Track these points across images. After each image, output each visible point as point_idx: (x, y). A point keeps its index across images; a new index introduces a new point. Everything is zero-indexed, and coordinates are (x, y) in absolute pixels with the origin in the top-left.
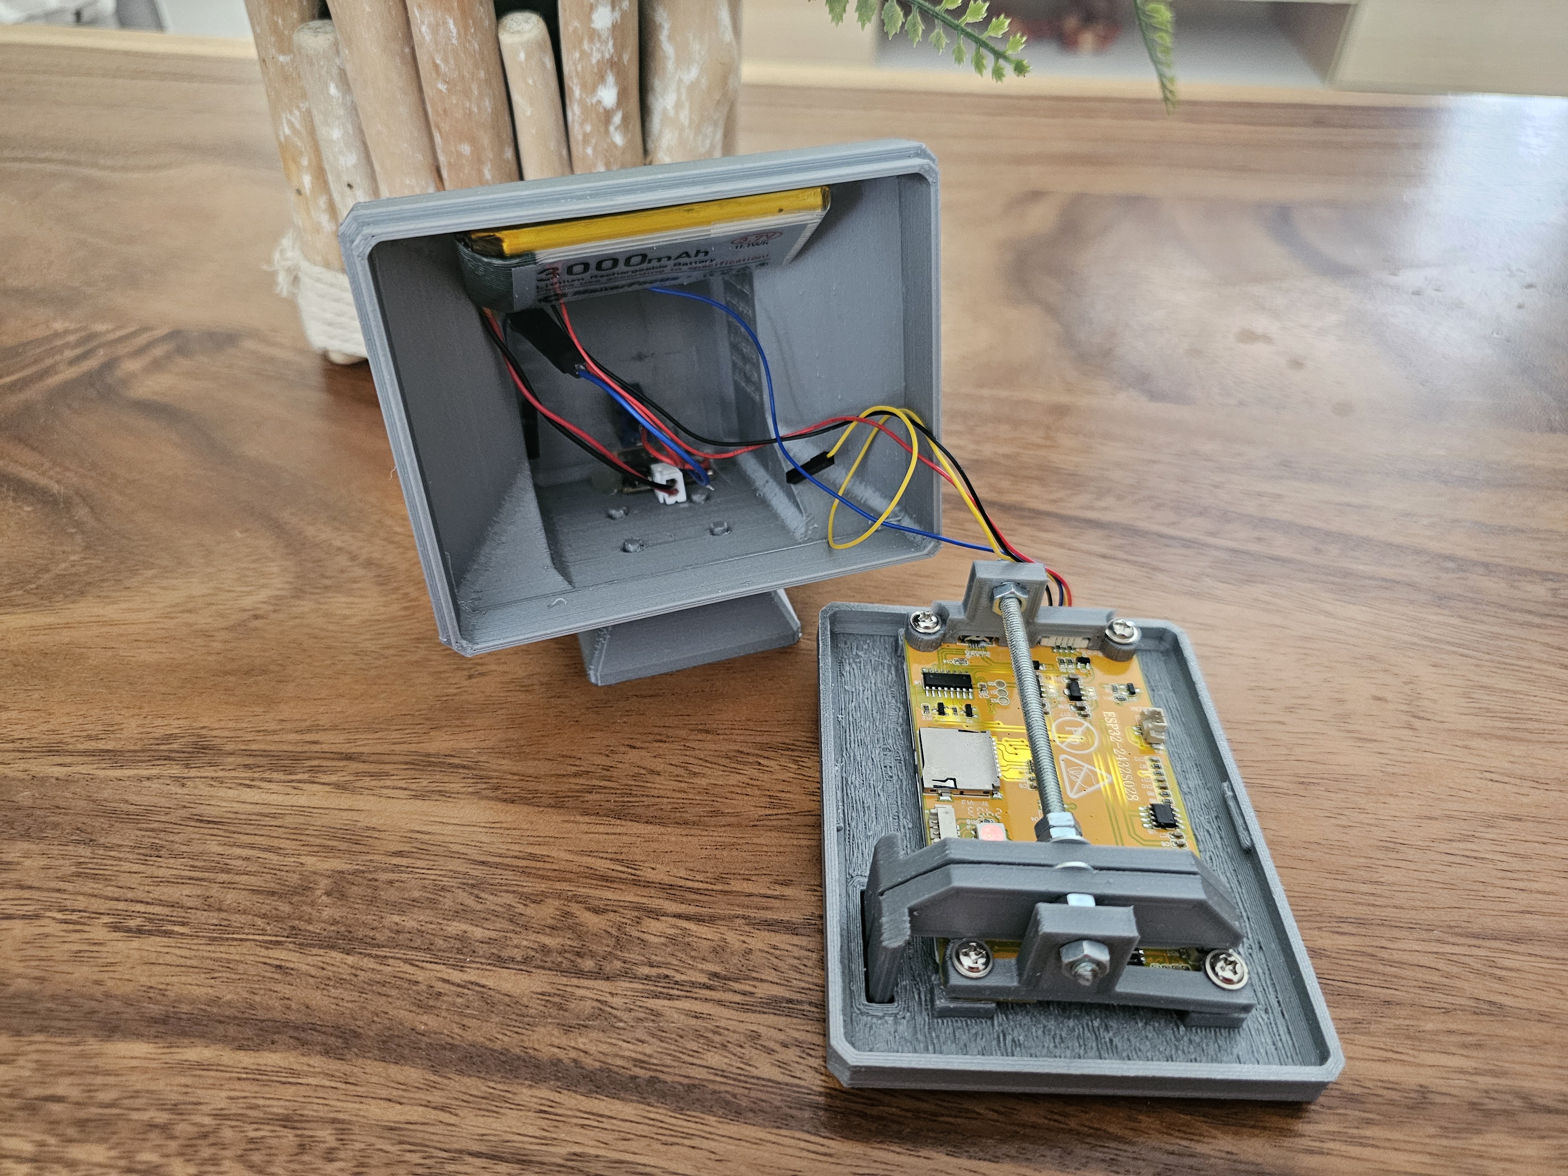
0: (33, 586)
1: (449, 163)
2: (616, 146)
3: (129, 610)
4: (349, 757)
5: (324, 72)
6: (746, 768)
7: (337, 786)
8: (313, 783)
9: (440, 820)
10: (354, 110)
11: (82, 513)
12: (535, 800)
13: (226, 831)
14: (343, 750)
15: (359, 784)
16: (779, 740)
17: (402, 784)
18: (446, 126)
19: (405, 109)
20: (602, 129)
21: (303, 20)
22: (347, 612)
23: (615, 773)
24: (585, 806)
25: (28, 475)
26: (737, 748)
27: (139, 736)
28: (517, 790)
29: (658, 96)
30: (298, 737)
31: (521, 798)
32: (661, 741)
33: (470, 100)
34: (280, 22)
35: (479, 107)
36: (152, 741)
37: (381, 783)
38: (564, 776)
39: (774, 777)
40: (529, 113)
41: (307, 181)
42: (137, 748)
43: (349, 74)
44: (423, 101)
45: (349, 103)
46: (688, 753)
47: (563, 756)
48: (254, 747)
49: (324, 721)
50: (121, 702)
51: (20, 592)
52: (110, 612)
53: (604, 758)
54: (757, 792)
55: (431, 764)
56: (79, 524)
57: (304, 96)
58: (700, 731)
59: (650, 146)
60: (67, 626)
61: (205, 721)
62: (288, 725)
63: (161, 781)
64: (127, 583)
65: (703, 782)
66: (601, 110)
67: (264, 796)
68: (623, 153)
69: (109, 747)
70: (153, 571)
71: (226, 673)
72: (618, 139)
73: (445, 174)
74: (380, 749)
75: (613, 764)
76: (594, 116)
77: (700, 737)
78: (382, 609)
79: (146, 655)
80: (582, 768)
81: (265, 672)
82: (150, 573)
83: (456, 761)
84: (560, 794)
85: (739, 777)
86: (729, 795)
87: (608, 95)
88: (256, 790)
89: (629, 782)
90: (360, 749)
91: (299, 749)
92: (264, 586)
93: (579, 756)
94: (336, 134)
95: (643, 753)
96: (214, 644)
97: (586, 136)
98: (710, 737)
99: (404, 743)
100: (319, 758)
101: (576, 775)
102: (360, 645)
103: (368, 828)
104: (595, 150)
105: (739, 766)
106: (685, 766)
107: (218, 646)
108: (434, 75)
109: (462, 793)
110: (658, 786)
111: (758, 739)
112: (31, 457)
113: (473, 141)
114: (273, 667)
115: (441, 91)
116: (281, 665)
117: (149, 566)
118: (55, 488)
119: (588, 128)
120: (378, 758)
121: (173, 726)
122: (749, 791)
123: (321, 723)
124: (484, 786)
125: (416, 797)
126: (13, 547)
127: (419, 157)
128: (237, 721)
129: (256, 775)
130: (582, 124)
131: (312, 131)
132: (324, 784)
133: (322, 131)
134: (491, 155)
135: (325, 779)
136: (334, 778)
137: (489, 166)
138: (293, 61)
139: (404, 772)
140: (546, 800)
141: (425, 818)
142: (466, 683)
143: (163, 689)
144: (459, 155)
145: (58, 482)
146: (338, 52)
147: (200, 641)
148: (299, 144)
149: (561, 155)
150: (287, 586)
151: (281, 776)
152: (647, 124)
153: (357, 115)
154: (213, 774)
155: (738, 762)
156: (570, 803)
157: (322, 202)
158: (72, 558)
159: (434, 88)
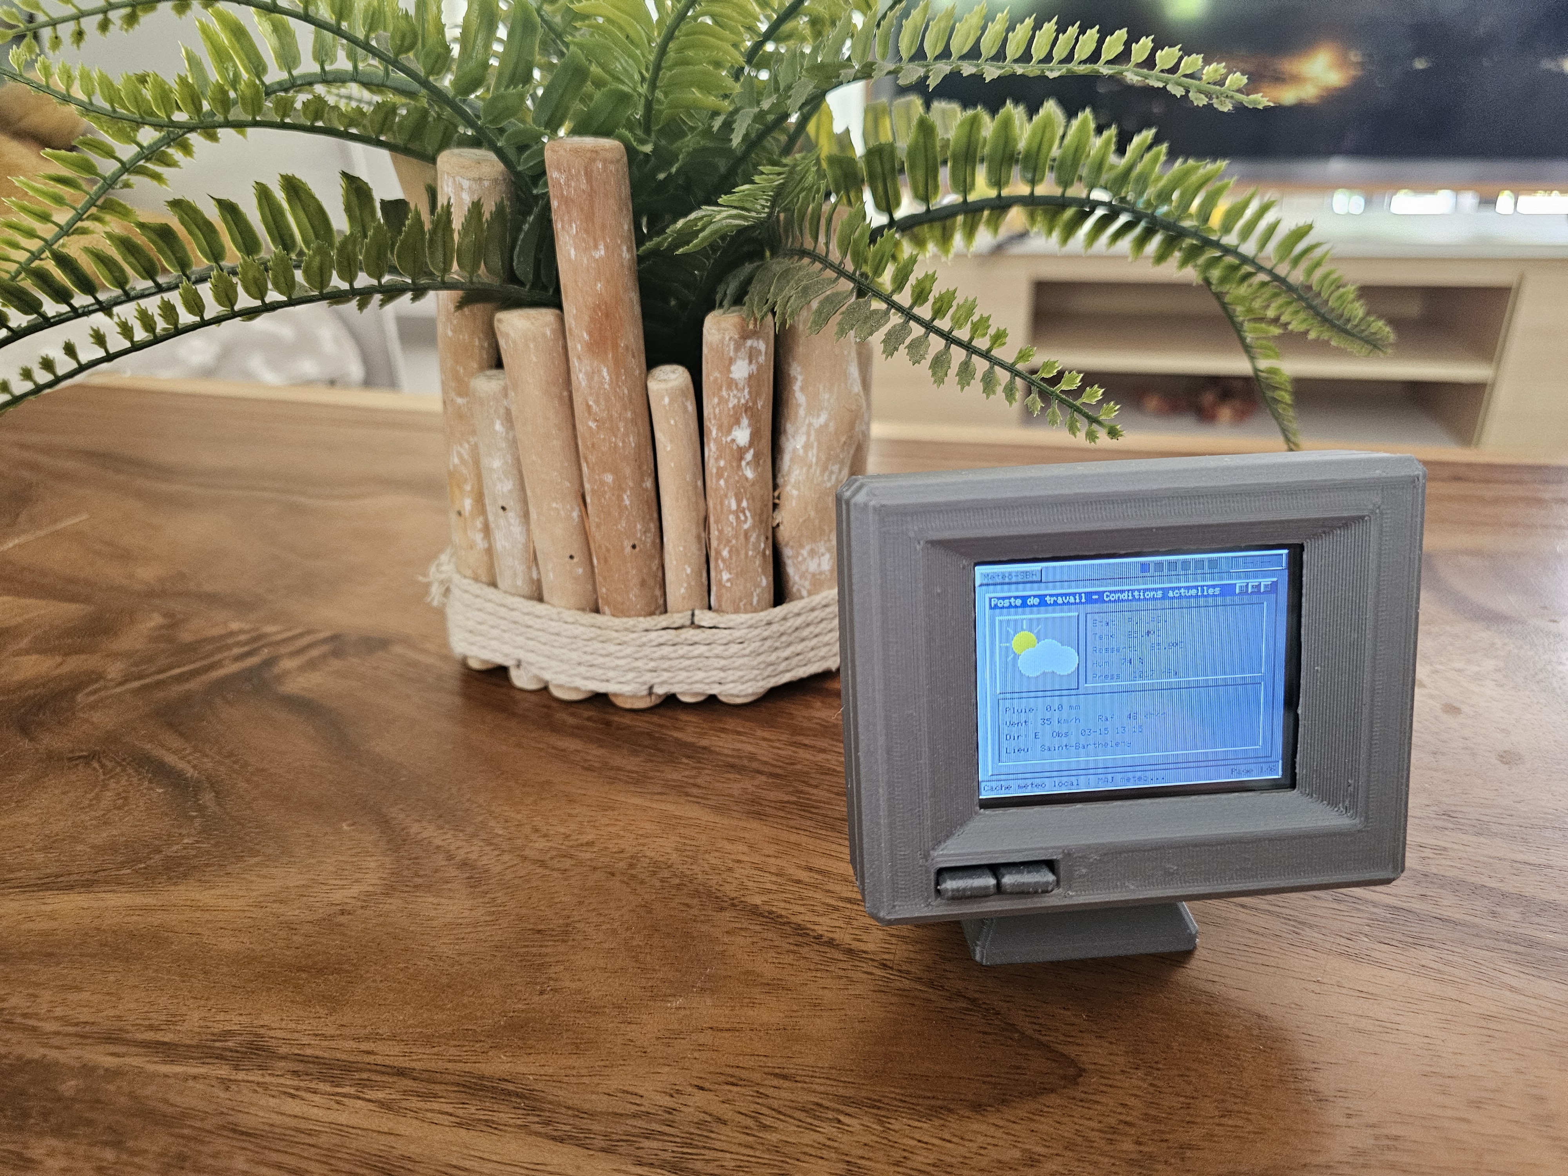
0: (143, 865)
1: (593, 491)
2: (747, 479)
3: (225, 896)
4: (401, 1073)
5: (492, 411)
6: (823, 1124)
7: (381, 1104)
8: (359, 1098)
9: (480, 1154)
10: (514, 443)
11: (207, 798)
12: (588, 1141)
13: (258, 1145)
14: (396, 1064)
15: (404, 1104)
16: (863, 1094)
17: (449, 1108)
18: (592, 459)
19: (558, 442)
20: (734, 464)
21: (482, 369)
22: (433, 914)
23: (677, 1117)
24: (640, 1153)
25: (170, 759)
26: (816, 1100)
27: (198, 1030)
28: (568, 1128)
29: (790, 437)
30: (353, 1045)
31: (571, 1137)
32: (733, 1084)
33: (616, 436)
34: (462, 371)
35: (624, 442)
36: (209, 1037)
37: (428, 1106)
38: (622, 1115)
39: (856, 1139)
40: (669, 449)
41: (468, 504)
42: (194, 1043)
43: (513, 413)
44: (575, 437)
45: (511, 438)
46: (760, 1101)
47: (624, 1092)
48: (308, 1051)
49: (384, 1030)
50: (190, 992)
51: (129, 871)
52: (206, 897)
53: (668, 1098)
54: (834, 1155)
55: (483, 1088)
56: (202, 809)
57: (474, 433)
58: (776, 1075)
59: (780, 481)
60: (163, 908)
61: (266, 1019)
62: (346, 1031)
63: (207, 1081)
64: (229, 869)
65: (773, 1137)
66: (735, 447)
67: (305, 1108)
68: (753, 485)
69: (166, 1040)
70: (256, 859)
71: (300, 969)
72: (749, 474)
73: (588, 500)
74: (432, 1066)
75: (676, 1106)
76: (728, 451)
77: (775, 1082)
78: (466, 913)
79: (228, 944)
80: (643, 1109)
81: (337, 971)
82: (253, 860)
83: (511, 1087)
84: (615, 1137)
85: (816, 1136)
86: (802, 1157)
87: (742, 435)
88: (298, 1101)
89: (692, 1130)
90: (413, 1065)
91: (352, 1058)
92: (357, 881)
93: (641, 1093)
94: (497, 464)
95: (710, 1096)
96: (295, 938)
97: (719, 468)
98: (787, 1084)
99: (460, 1061)
100: (370, 1070)
101: (635, 1116)
102: (437, 949)
103: (403, 1157)
104: (726, 482)
105: (816, 1122)
106: (755, 1116)
107: (298, 939)
108: (586, 415)
109: (510, 1126)
110: (723, 1138)
111: (841, 1091)
112: (176, 743)
113: (616, 471)
114: (346, 967)
115: (591, 428)
116: (354, 965)
117: (256, 854)
118: (190, 772)
119: (722, 463)
120: (430, 1077)
121: (234, 1021)
122: (825, 1153)
123: (381, 1032)
124: (536, 1119)
125: (460, 1125)
126: (136, 826)
127: (568, 484)
128: (297, 1022)
129: (302, 1084)
130: (717, 460)
131: (477, 463)
132: (369, 1101)
133: (485, 461)
134: (631, 484)
135: (370, 1094)
136: (380, 1095)
137: (628, 493)
138: (468, 403)
139: (452, 1095)
140: (599, 1142)
141: (465, 1151)
142: (536, 999)
143: (235, 981)
144: (603, 483)
145: (195, 767)
146: (506, 395)
147: (283, 934)
148: (465, 471)
149: (696, 487)
150: (378, 882)
151: (328, 1088)
152: (778, 461)
153: (517, 448)
154: (261, 1080)
155: (816, 1117)
156: (623, 1148)
157: (479, 524)
158: (185, 841)
159: (586, 425)
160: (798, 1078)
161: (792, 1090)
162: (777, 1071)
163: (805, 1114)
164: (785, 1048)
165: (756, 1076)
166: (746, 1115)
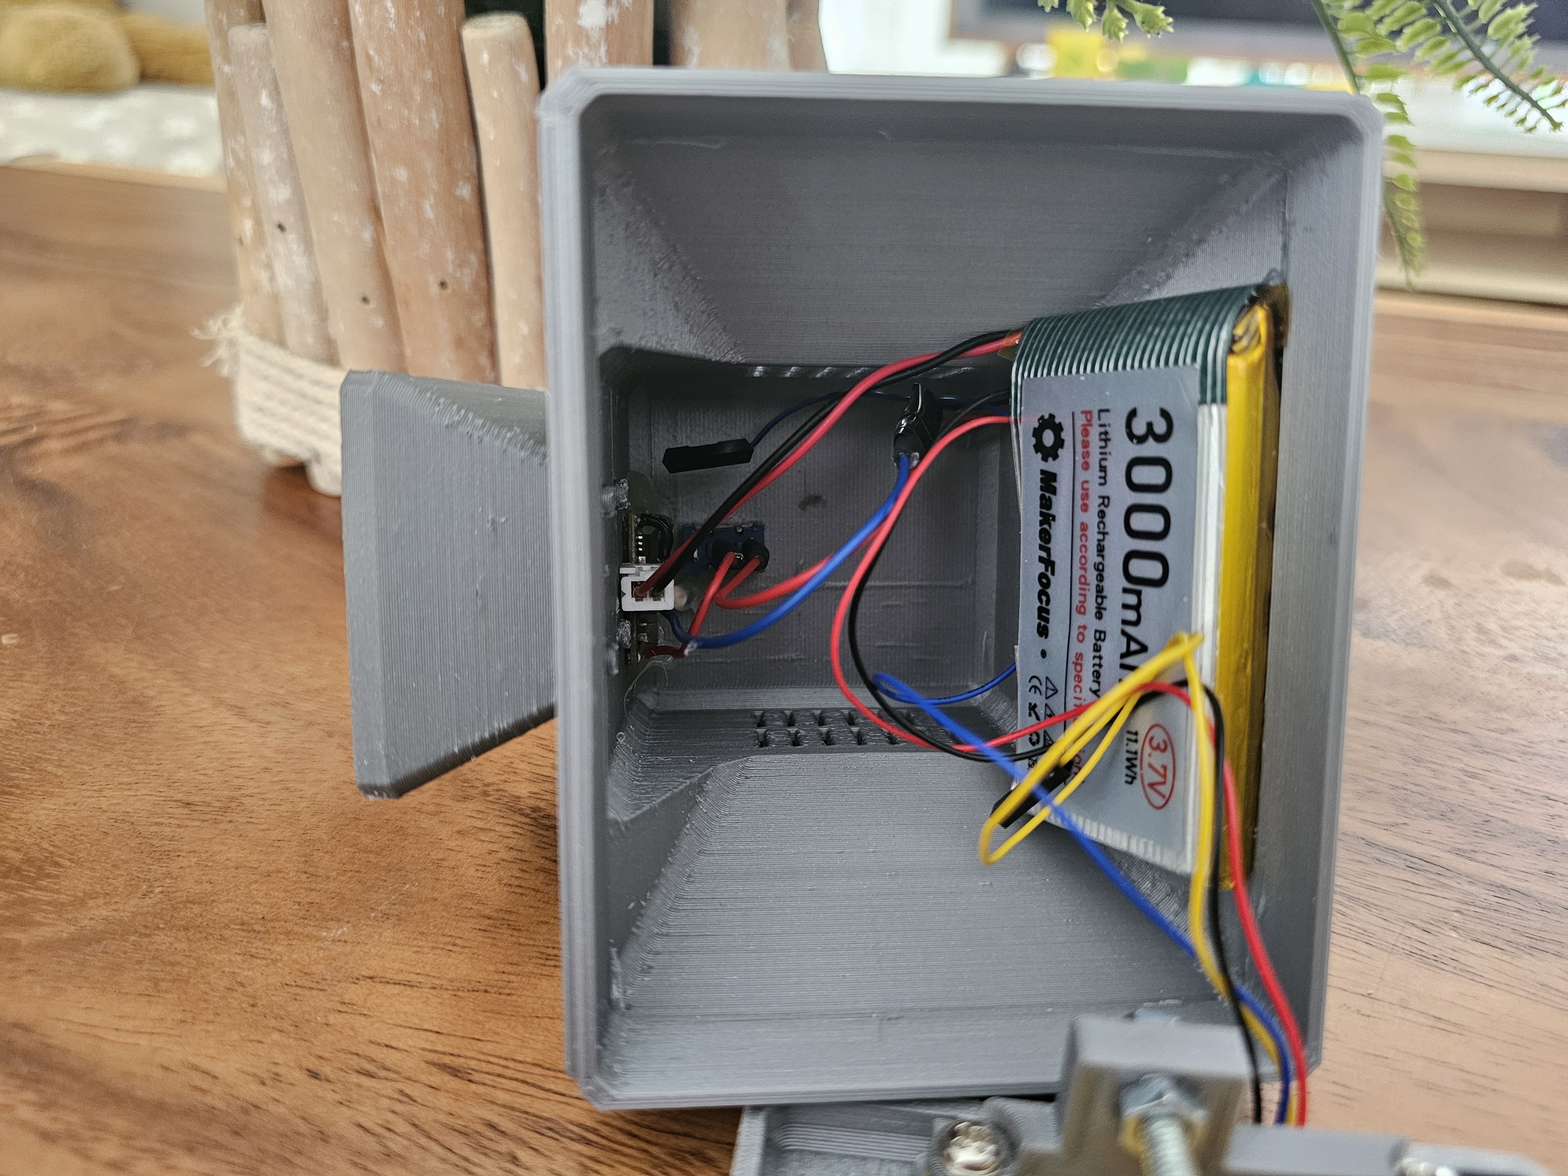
1: (387, 198)
5: (254, 75)
18: (383, 146)
33: (409, 108)
35: (421, 119)
41: (247, 228)
43: (280, 79)
73: (382, 212)
94: (267, 157)
108: (369, 72)
113: (412, 164)
115: (378, 96)
127: (354, 187)
133: (256, 157)
134: (434, 186)
137: (432, 201)
144: (398, 184)
159: (372, 91)
160: (476, 1077)
161: (457, 1096)
162: (447, 1060)
163: (463, 1139)
164: (477, 1022)
165: (410, 1064)
166: (366, 1130)
